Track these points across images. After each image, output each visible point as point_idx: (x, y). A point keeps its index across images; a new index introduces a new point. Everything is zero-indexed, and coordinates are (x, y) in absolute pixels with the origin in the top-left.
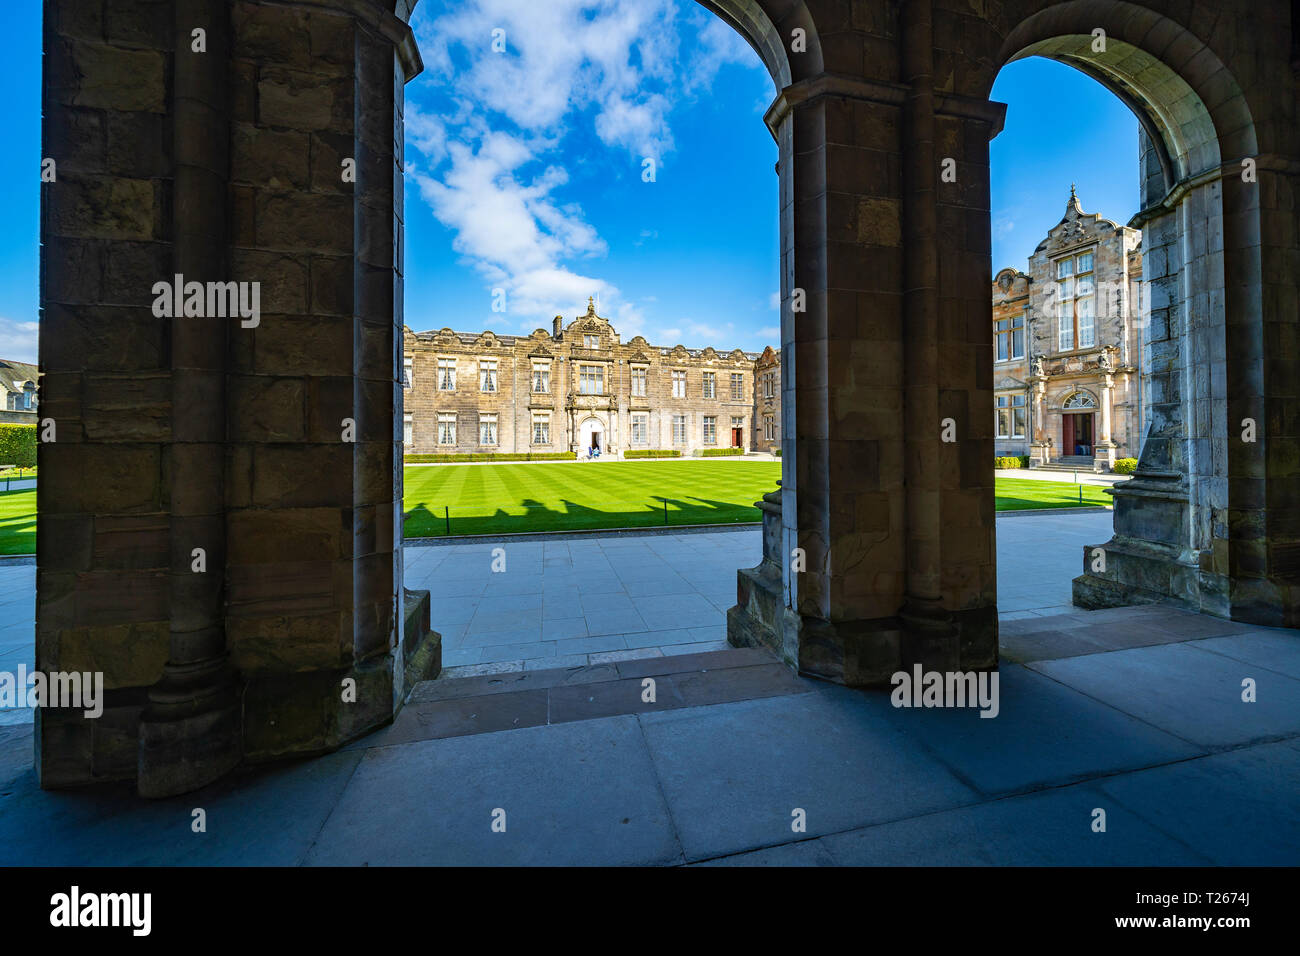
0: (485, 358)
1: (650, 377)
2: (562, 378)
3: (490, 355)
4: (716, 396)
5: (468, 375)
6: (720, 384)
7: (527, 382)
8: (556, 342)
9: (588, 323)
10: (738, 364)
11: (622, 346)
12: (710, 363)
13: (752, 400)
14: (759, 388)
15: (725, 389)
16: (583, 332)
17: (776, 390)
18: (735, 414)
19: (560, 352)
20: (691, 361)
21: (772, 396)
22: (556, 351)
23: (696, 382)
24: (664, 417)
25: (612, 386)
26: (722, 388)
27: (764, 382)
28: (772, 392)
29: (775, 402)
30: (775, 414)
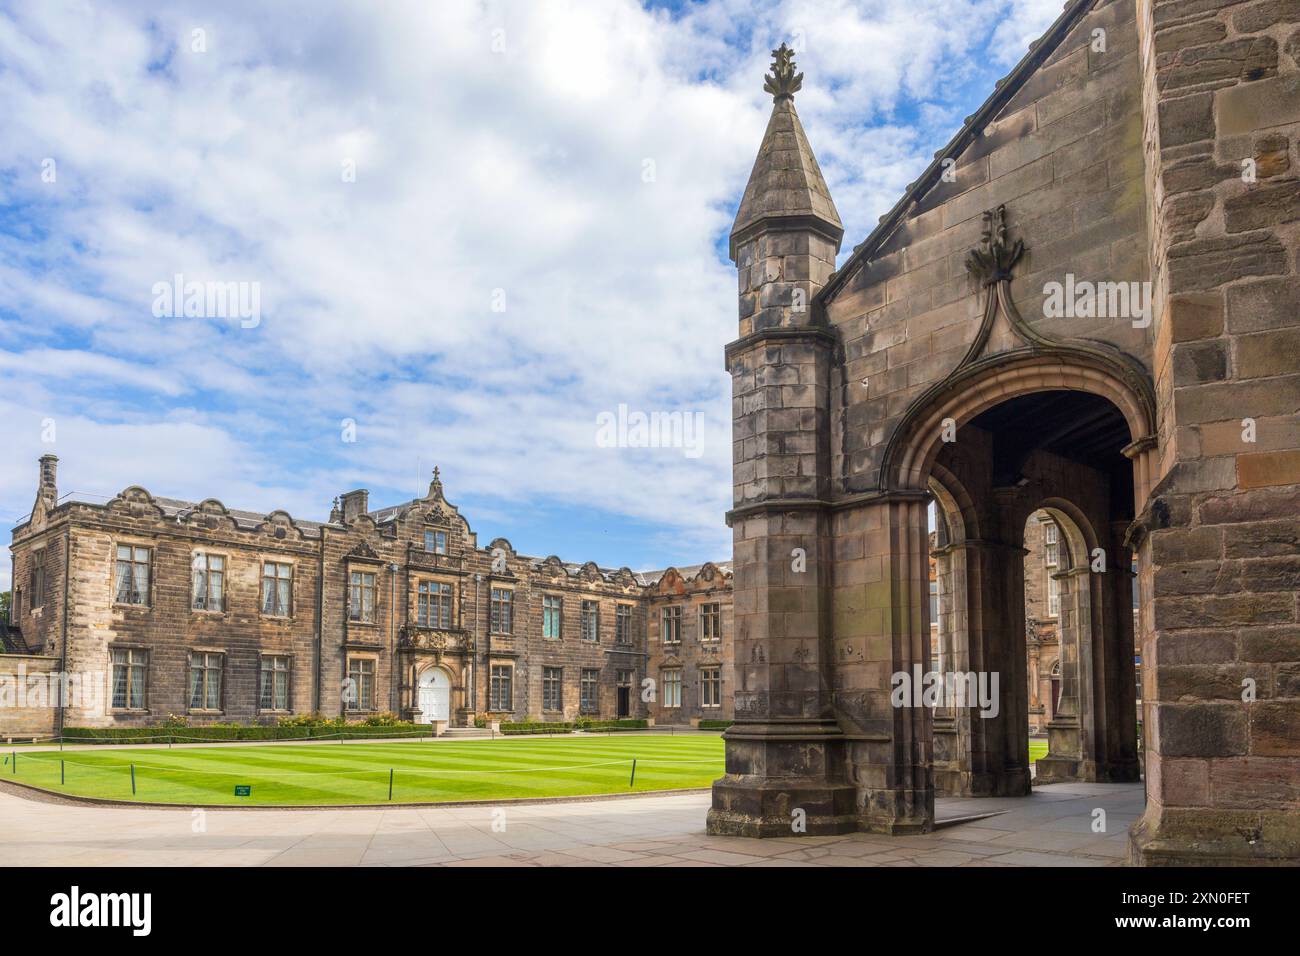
0: (273, 558)
1: (517, 605)
2: (395, 600)
3: (283, 552)
4: (598, 639)
5: (244, 586)
6: (604, 620)
7: (340, 604)
8: (386, 539)
9: (433, 511)
10: (626, 591)
11: (480, 552)
12: (592, 586)
13: (643, 646)
14: (654, 628)
15: (610, 628)
16: (425, 525)
17: (684, 633)
18: (622, 668)
19: (392, 556)
20: (569, 582)
21: (678, 641)
22: (386, 554)
23: (574, 615)
24: (533, 668)
25: (465, 616)
26: (606, 626)
27: (662, 620)
28: (678, 636)
29: (683, 650)
30: (684, 669)
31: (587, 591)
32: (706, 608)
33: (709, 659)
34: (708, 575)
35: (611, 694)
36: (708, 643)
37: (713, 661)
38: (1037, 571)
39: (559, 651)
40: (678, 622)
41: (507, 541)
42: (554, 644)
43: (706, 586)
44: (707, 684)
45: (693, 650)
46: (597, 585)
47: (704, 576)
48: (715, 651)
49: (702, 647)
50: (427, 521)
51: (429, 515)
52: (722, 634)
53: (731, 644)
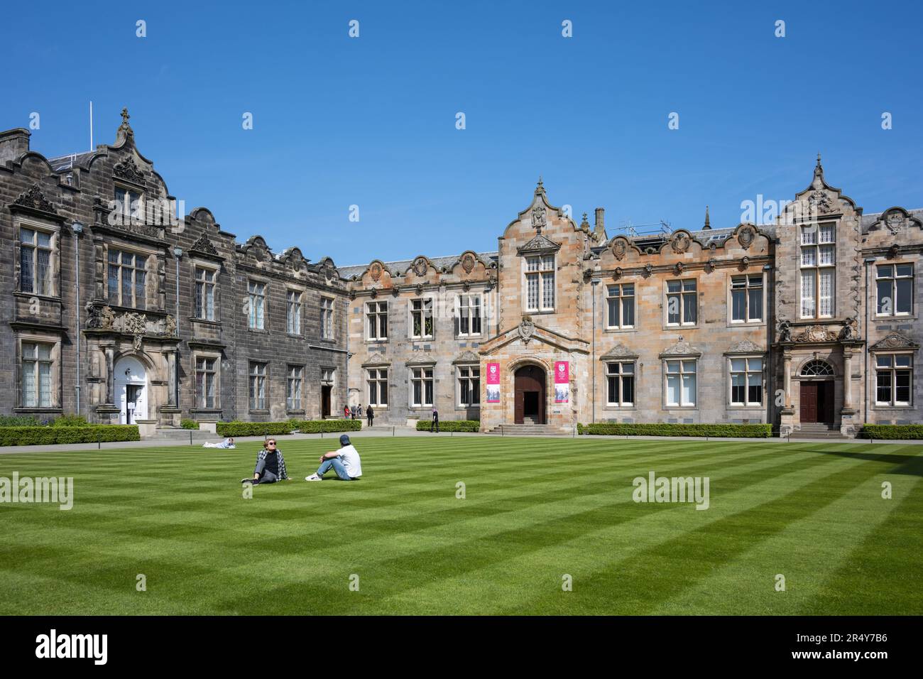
1: (222, 288)
4: (302, 333)
6: (308, 313)
8: (66, 189)
9: (125, 163)
10: (329, 283)
12: (297, 275)
13: (344, 343)
14: (355, 324)
15: (314, 321)
16: (114, 179)
17: (392, 330)
18: (325, 365)
19: (74, 212)
20: (273, 267)
21: (385, 339)
22: (65, 209)
23: (279, 304)
24: (238, 362)
25: (165, 297)
26: (310, 319)
27: (365, 316)
28: (384, 333)
29: (390, 348)
30: (391, 367)
31: (292, 280)
32: (417, 304)
33: (422, 357)
34: (421, 269)
35: (315, 393)
36: (420, 341)
37: (426, 360)
38: (791, 273)
39: (264, 343)
40: (384, 318)
41: (210, 213)
42: (260, 336)
43: (416, 281)
44: (417, 384)
45: (402, 347)
46: (302, 274)
47: (415, 270)
48: (427, 349)
49: (413, 345)
50: (117, 175)
51: (118, 167)
52: (436, 331)
53: (447, 342)
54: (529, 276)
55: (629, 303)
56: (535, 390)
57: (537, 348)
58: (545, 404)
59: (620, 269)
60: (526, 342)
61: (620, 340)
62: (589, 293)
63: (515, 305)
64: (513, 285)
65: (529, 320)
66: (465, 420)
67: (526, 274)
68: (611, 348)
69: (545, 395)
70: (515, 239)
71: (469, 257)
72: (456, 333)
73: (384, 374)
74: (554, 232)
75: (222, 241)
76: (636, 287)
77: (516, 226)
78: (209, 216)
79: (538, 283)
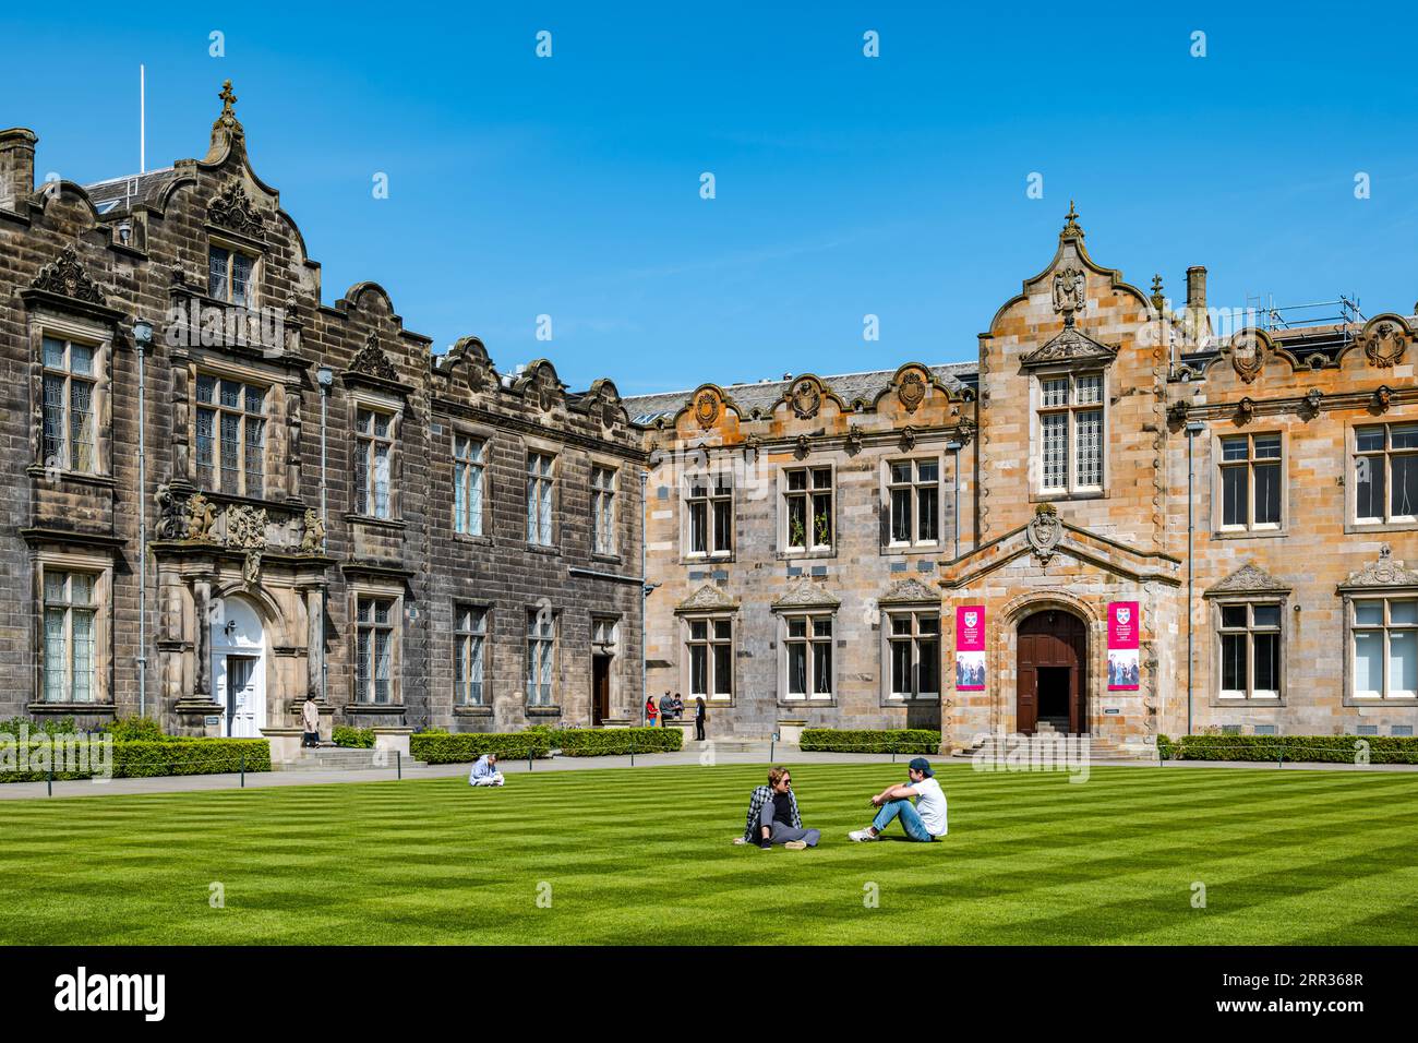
1: (405, 451)
4: (556, 542)
6: (567, 499)
8: (122, 254)
9: (227, 197)
10: (607, 435)
11: (326, 312)
12: (546, 419)
13: (636, 562)
14: (661, 522)
15: (578, 517)
16: (209, 230)
17: (741, 534)
18: (599, 609)
19: (135, 301)
20: (501, 403)
21: (725, 553)
22: (121, 295)
23: (511, 482)
24: (435, 605)
25: (300, 472)
26: (572, 511)
27: (682, 504)
28: (723, 541)
29: (738, 573)
30: (741, 614)
31: (537, 429)
32: (796, 477)
33: (806, 592)
34: (806, 403)
35: (581, 670)
36: (805, 557)
37: (817, 598)
39: (483, 566)
40: (724, 510)
41: (383, 293)
42: (475, 551)
43: (796, 428)
44: (797, 651)
45: (764, 572)
46: (556, 417)
47: (794, 405)
48: (820, 575)
49: (788, 566)
50: (213, 221)
51: (217, 204)
52: (838, 536)
53: (863, 559)
54: (1045, 416)
55: (1270, 477)
56: (1061, 663)
57: (1069, 573)
58: (1084, 693)
59: (1250, 401)
60: (1045, 560)
61: (1248, 555)
62: (1181, 453)
63: (1016, 480)
64: (1011, 438)
65: (1051, 513)
66: (904, 729)
67: (1040, 413)
68: (1229, 572)
69: (1084, 675)
70: (1015, 338)
71: (912, 376)
72: (884, 540)
73: (724, 628)
74: (1101, 322)
75: (405, 351)
76: (1286, 438)
77: (1017, 310)
78: (381, 300)
79: (1065, 432)
